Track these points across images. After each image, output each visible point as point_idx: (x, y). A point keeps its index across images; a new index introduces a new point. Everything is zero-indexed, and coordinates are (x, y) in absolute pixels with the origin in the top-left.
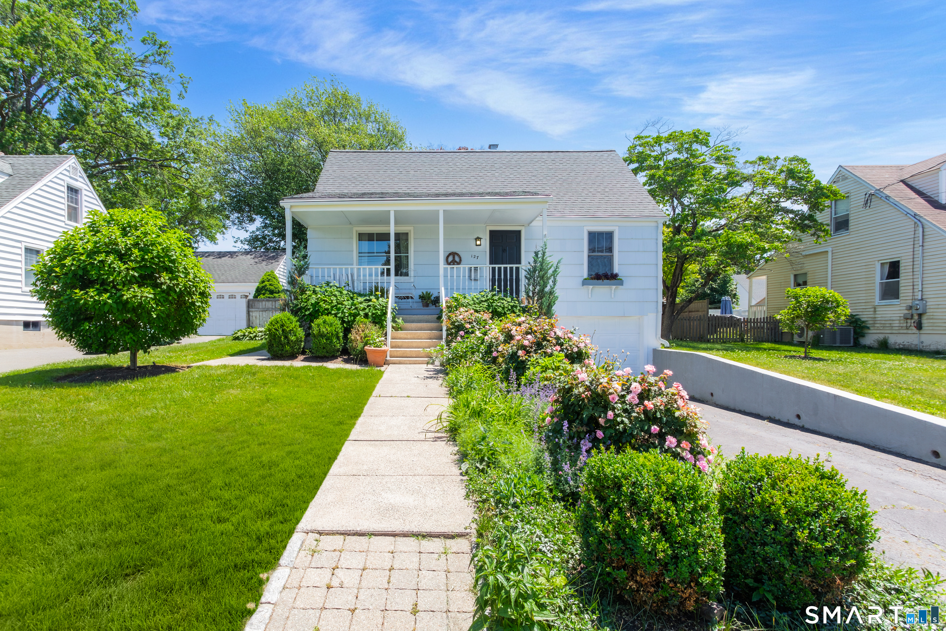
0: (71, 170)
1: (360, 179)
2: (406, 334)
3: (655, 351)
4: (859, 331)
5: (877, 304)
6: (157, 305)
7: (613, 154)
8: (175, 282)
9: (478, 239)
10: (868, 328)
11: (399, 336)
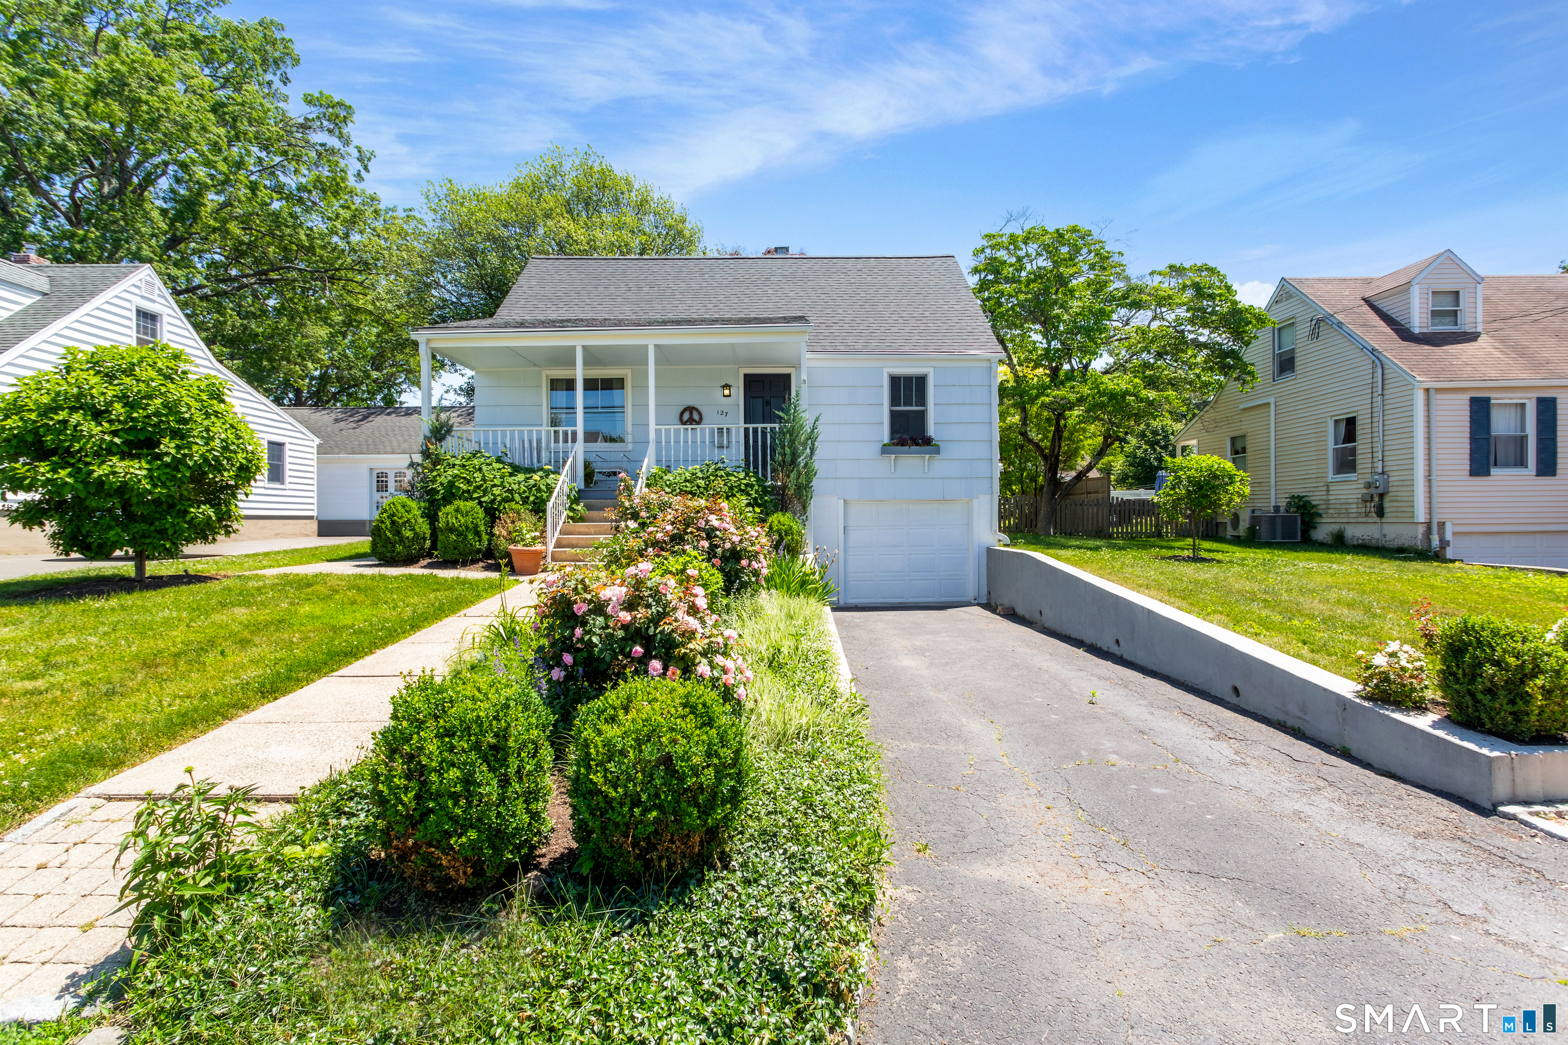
0: (143, 286)
1: (566, 299)
2: (588, 527)
3: (990, 551)
4: (1307, 519)
5: (1330, 480)
6: (155, 486)
7: (949, 261)
8: (186, 451)
9: (727, 386)
10: (1320, 515)
11: (578, 530)
